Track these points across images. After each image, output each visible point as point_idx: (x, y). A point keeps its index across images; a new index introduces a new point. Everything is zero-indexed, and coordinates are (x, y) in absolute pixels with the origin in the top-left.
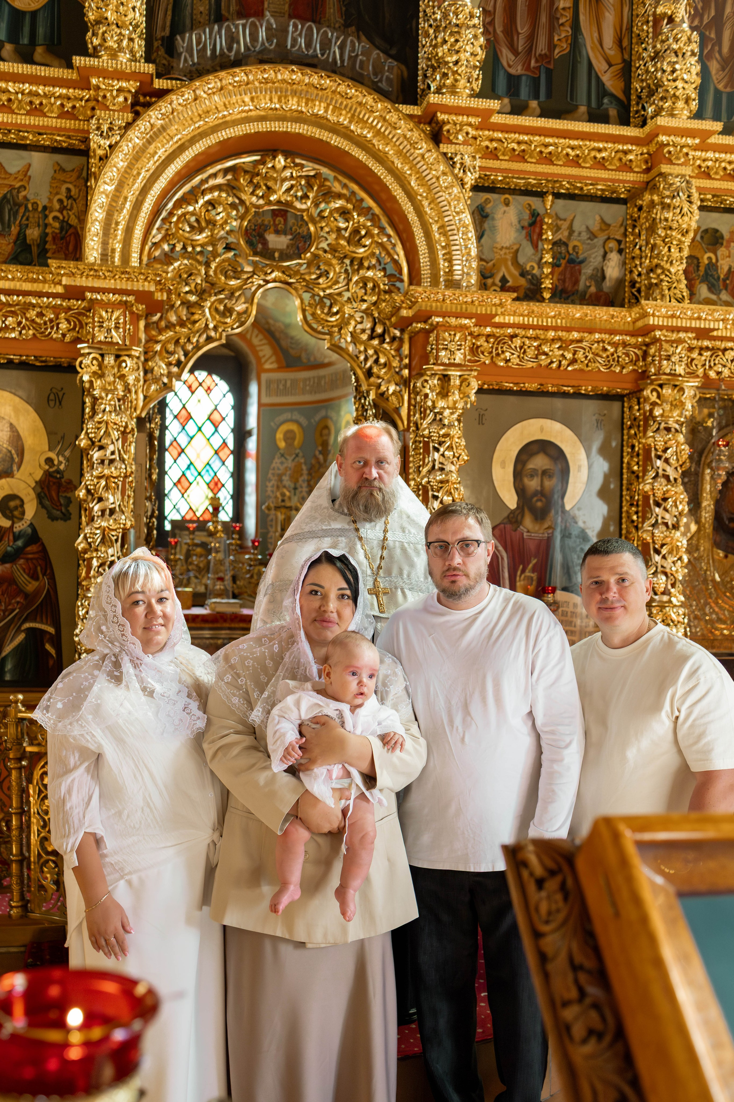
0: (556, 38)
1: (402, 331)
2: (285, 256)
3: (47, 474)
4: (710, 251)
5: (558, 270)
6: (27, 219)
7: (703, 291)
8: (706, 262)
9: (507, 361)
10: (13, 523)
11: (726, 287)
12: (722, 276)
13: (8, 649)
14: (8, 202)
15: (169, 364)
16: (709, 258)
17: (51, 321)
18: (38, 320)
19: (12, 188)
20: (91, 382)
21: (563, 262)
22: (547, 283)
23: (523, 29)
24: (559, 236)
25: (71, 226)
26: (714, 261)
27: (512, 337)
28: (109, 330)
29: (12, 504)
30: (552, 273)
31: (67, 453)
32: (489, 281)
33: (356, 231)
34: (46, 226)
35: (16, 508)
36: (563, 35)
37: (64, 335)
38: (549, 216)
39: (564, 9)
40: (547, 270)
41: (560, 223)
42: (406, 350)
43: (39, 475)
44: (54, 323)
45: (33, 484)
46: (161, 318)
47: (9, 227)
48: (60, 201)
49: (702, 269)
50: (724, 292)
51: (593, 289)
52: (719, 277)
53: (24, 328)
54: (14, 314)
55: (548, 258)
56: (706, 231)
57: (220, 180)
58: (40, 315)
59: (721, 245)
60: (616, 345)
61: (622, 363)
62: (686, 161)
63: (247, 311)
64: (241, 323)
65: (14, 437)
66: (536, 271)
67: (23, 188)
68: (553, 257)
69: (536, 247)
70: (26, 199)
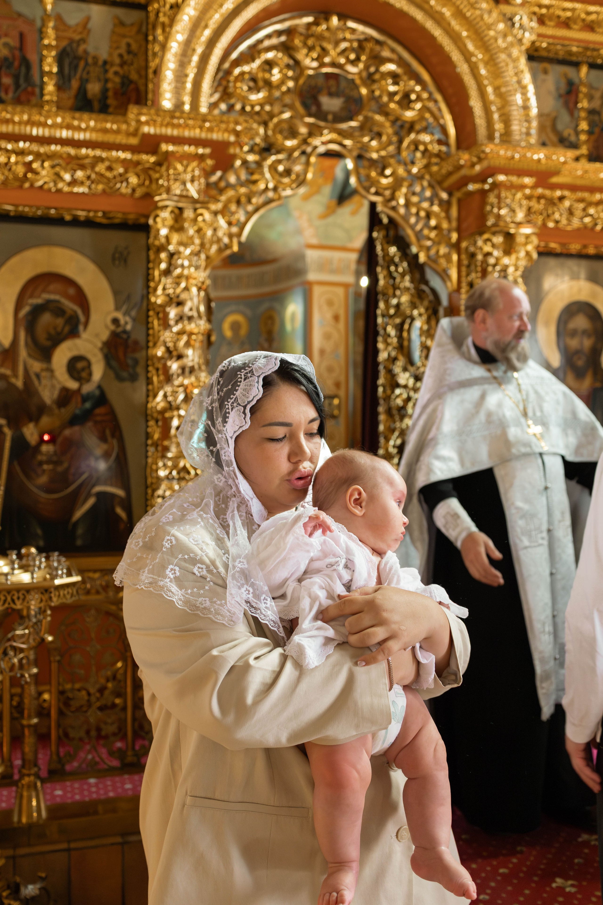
1: (450, 194)
2: (339, 118)
3: (114, 335)
5: (593, 137)
6: (88, 73)
9: (557, 222)
10: (81, 385)
13: (78, 514)
14: (68, 55)
15: (230, 224)
17: (121, 175)
18: (109, 175)
19: (71, 41)
20: (167, 238)
22: (584, 150)
24: (593, 105)
25: (131, 82)
27: (562, 198)
28: (184, 183)
29: (80, 365)
30: (587, 140)
31: (133, 313)
33: (406, 96)
34: (106, 81)
35: (83, 369)
37: (134, 190)
38: (584, 85)
40: (582, 138)
41: (593, 92)
42: (454, 212)
43: (105, 335)
44: (123, 178)
45: (100, 345)
46: (221, 179)
47: (70, 80)
48: (121, 56)
53: (93, 182)
54: (82, 167)
55: (584, 126)
57: (274, 41)
58: (110, 169)
63: (305, 172)
64: (299, 183)
65: (80, 296)
66: (573, 138)
67: (82, 41)
68: (589, 125)
69: (574, 118)
70: (86, 52)
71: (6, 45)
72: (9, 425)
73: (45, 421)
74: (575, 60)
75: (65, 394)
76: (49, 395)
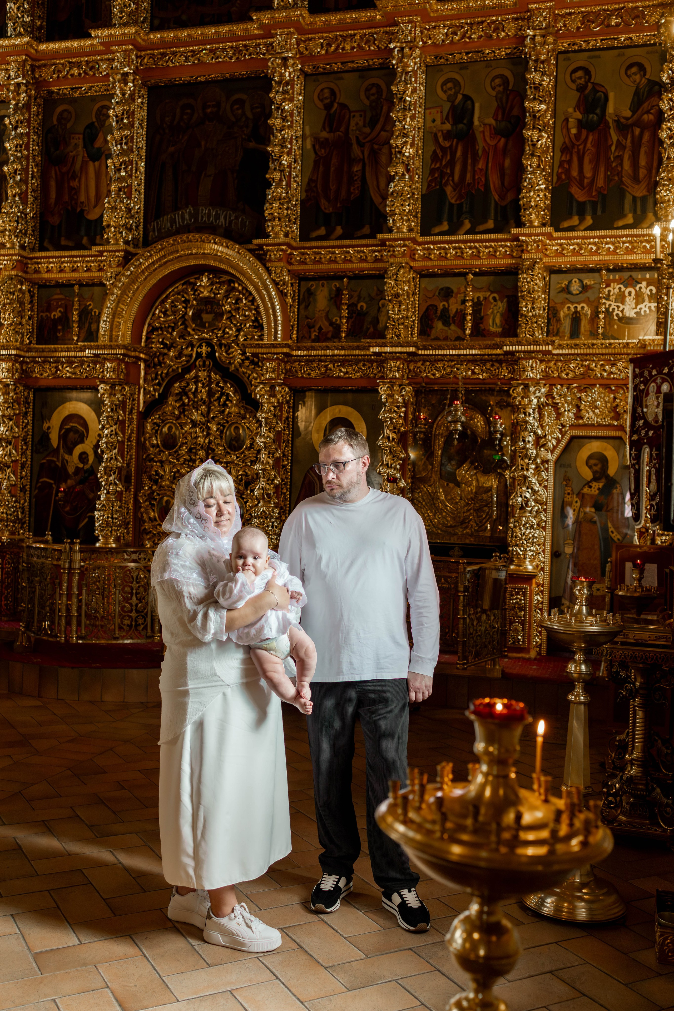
0: (352, 188)
4: (444, 301)
5: (351, 320)
6: (92, 319)
7: (439, 325)
8: (442, 307)
9: (309, 375)
11: (454, 322)
12: (452, 315)
13: (81, 525)
14: (84, 312)
16: (444, 305)
17: (93, 369)
18: (88, 369)
19: (86, 305)
21: (354, 315)
22: (344, 328)
23: (333, 187)
24: (352, 301)
26: (447, 306)
27: (313, 361)
29: (84, 456)
32: (313, 330)
36: (356, 186)
37: (98, 375)
39: (357, 171)
40: (344, 321)
41: (353, 293)
43: (95, 442)
45: (91, 446)
47: (84, 324)
49: (439, 312)
50: (453, 325)
51: (372, 330)
52: (450, 316)
53: (82, 373)
55: (345, 313)
56: (442, 289)
58: (88, 366)
59: (452, 296)
60: (371, 362)
61: (375, 372)
62: (404, 255)
63: (191, 356)
64: (188, 361)
65: (85, 424)
66: (338, 322)
67: (90, 305)
68: (348, 313)
69: (339, 308)
70: (92, 310)
71: (60, 311)
72: (55, 484)
73: (70, 482)
74: (338, 277)
75: (78, 469)
76: (71, 470)
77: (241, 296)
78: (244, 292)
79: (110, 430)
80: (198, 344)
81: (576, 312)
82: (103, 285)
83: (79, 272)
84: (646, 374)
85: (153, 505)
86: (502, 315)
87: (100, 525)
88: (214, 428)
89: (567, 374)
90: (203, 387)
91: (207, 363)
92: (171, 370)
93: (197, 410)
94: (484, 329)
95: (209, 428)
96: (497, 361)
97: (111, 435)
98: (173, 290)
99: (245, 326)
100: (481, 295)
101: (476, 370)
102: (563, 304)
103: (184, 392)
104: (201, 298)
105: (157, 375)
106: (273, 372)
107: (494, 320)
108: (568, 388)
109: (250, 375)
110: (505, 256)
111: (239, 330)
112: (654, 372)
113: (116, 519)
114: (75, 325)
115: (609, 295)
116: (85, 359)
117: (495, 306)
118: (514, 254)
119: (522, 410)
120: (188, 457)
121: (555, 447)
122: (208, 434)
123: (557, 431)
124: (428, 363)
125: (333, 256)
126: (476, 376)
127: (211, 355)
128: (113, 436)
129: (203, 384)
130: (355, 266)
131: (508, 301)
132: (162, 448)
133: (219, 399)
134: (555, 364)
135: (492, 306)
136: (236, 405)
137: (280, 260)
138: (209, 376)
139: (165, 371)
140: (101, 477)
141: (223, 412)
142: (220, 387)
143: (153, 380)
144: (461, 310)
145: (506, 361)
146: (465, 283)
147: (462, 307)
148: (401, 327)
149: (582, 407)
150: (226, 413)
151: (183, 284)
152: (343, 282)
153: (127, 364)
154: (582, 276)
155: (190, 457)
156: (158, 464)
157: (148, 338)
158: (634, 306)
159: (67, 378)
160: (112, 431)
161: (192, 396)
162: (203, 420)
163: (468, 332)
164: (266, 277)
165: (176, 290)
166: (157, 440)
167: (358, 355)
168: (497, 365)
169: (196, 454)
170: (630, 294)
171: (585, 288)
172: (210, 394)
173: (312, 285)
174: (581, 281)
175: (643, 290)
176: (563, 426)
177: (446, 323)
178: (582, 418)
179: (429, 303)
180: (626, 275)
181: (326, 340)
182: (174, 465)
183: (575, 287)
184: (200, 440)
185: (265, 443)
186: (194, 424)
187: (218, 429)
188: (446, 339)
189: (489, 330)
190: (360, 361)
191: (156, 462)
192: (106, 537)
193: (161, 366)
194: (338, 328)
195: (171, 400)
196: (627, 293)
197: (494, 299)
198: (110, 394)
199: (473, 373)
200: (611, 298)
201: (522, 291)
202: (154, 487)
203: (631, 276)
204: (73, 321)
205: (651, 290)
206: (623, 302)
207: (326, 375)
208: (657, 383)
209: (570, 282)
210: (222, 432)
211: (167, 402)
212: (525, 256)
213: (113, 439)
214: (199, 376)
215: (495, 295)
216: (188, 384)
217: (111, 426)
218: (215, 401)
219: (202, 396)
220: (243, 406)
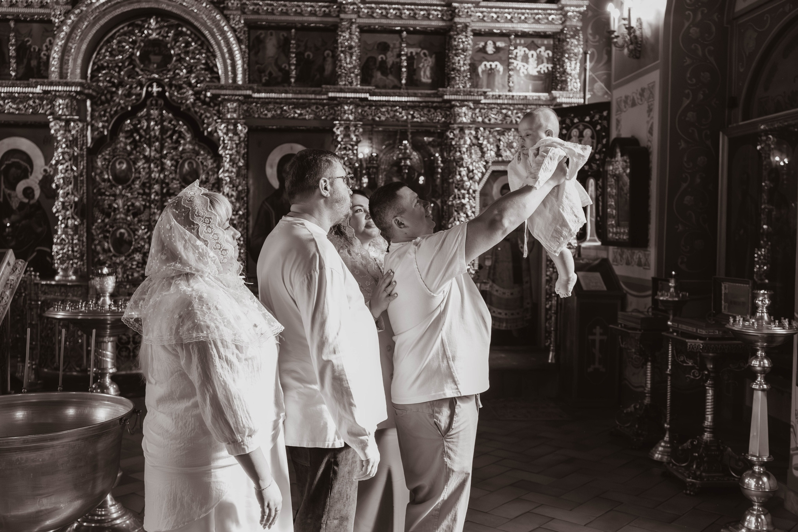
2: (159, 66)
3: (44, 177)
4: (382, 54)
5: (299, 67)
6: (31, 56)
7: (379, 75)
8: (380, 59)
9: (266, 116)
10: (29, 201)
11: (391, 73)
12: (389, 66)
14: (21, 47)
16: (382, 58)
18: (33, 105)
19: (23, 41)
20: (55, 134)
21: (302, 63)
22: (293, 74)
24: (299, 50)
26: (384, 58)
27: (268, 103)
28: (63, 109)
29: (29, 192)
30: (295, 69)
32: (263, 75)
34: (40, 58)
37: (46, 111)
38: (294, 39)
40: (293, 67)
41: (300, 43)
43: (40, 177)
44: (41, 106)
45: (38, 182)
47: (22, 60)
48: (46, 46)
49: (378, 63)
50: (390, 75)
51: (318, 76)
52: (387, 67)
53: (27, 109)
54: (22, 102)
55: (294, 61)
56: (380, 44)
58: (34, 102)
59: (388, 50)
60: (324, 105)
61: (327, 114)
62: (353, 12)
63: (140, 94)
64: (137, 100)
65: (29, 160)
66: (287, 68)
67: (28, 41)
68: (296, 61)
69: (288, 57)
70: (30, 46)
74: (287, 27)
75: (22, 204)
76: (15, 205)
77: (190, 39)
78: (193, 36)
79: (65, 166)
80: (148, 84)
81: (491, 69)
82: (50, 22)
83: (17, 7)
84: (568, 121)
85: (107, 237)
86: (432, 69)
87: (59, 259)
88: (169, 163)
89: (490, 120)
90: (156, 124)
91: (159, 102)
92: (119, 108)
93: (150, 146)
94: (417, 80)
95: (163, 164)
96: (433, 107)
97: (66, 171)
98: (118, 31)
99: (196, 68)
100: (414, 50)
101: (415, 115)
102: (481, 62)
103: (136, 130)
104: (150, 40)
105: (105, 111)
106: (235, 112)
107: (425, 72)
108: (490, 131)
109: (202, 114)
110: (437, 19)
111: (190, 72)
112: (576, 120)
113: (76, 252)
114: (13, 61)
115: (516, 56)
116: (31, 95)
117: (426, 60)
118: (445, 18)
119: (458, 149)
120: (141, 191)
121: (481, 179)
122: (162, 170)
123: (481, 166)
124: (374, 108)
125: (284, 8)
126: (415, 120)
127: (161, 94)
128: (69, 172)
129: (156, 122)
130: (305, 19)
131: (436, 57)
132: (113, 182)
133: (171, 137)
134: (480, 111)
135: (423, 60)
136: (190, 143)
137: (237, 9)
138: (161, 114)
139: (115, 109)
140: (57, 212)
141: (176, 149)
142: (173, 125)
143: (101, 116)
144: (397, 63)
145: (440, 108)
146: (400, 40)
147: (398, 60)
148: (352, 75)
149: (501, 147)
150: (181, 149)
151: (129, 26)
152: (291, 32)
153: (78, 100)
154: (495, 39)
155: (144, 191)
156: (112, 198)
157: (93, 76)
158: (535, 65)
159: (9, 113)
160: (67, 167)
161: (143, 133)
162: (158, 156)
163: (404, 81)
164: (223, 24)
165: (122, 31)
166: (108, 174)
167: (312, 99)
168: (433, 111)
169: (150, 188)
170: (532, 55)
171: (498, 50)
172: (163, 130)
173: (261, 34)
174: (494, 43)
175: (543, 53)
176: (487, 162)
177: (384, 73)
178: (501, 156)
179: (369, 55)
180: (529, 40)
181: (277, 84)
182: (128, 199)
183: (490, 49)
184: (155, 175)
185: (230, 177)
186: (148, 160)
187: (172, 165)
188: (385, 87)
189: (420, 81)
190: (314, 104)
191: (109, 196)
192: (65, 270)
193: (109, 104)
194: (287, 74)
195: (122, 137)
196: (530, 56)
197: (424, 54)
198: (65, 131)
199: (413, 117)
200: (518, 58)
201: (457, 50)
202: (107, 220)
203: (533, 42)
204: (10, 57)
205: (548, 54)
206: (527, 62)
207: (282, 116)
208: (579, 129)
209: (486, 44)
210: (176, 167)
211: (119, 139)
212: (457, 20)
213: (70, 174)
214: (151, 115)
215: (426, 51)
216: (140, 123)
217: (66, 162)
218: (167, 138)
219: (155, 133)
220: (196, 143)
